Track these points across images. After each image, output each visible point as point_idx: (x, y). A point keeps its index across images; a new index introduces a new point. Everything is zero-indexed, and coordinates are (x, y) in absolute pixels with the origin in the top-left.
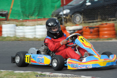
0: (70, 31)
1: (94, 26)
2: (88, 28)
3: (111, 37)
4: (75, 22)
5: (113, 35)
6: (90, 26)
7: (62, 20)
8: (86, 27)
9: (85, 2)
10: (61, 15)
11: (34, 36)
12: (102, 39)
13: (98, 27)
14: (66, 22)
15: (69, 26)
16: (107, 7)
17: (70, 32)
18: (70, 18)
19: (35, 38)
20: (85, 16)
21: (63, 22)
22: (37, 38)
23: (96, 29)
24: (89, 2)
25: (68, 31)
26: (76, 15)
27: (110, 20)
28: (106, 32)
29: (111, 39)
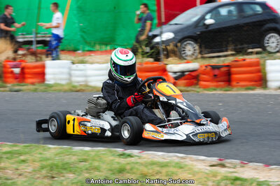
0: (175, 73)
1: (221, 64)
2: (209, 67)
3: (253, 85)
4: (184, 55)
5: (256, 81)
6: (213, 64)
7: (158, 53)
8: (206, 66)
9: (203, 18)
10: (158, 43)
12: (235, 89)
13: (228, 66)
14: (167, 56)
15: (172, 64)
16: (245, 29)
17: (175, 76)
18: (176, 49)
20: (203, 46)
21: (162, 56)
23: (223, 69)
24: (211, 18)
25: (170, 74)
26: (185, 43)
27: (252, 53)
29: (253, 89)
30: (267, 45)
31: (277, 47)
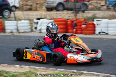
30: (4, 15)
31: (8, 16)
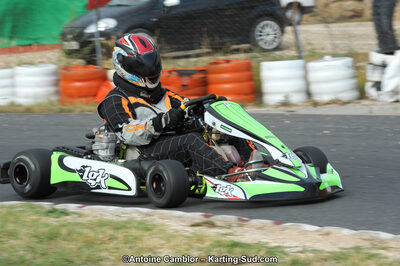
1: (191, 68)
2: (175, 73)
5: (246, 94)
6: (179, 68)
7: (93, 51)
8: (169, 72)
10: (92, 35)
11: (11, 99)
13: (203, 71)
14: (108, 56)
16: (227, 13)
19: (12, 104)
20: (163, 39)
21: (99, 56)
22: (20, 105)
23: (197, 76)
27: (237, 51)
28: (227, 86)
30: (259, 38)
